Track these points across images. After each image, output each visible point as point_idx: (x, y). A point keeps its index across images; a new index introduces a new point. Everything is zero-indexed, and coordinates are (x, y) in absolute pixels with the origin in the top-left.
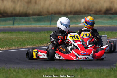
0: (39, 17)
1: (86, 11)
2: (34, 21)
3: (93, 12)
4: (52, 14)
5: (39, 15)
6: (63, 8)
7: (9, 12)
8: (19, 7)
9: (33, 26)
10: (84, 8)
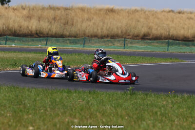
0: (75, 38)
1: (123, 35)
2: (70, 43)
3: (130, 37)
4: (88, 37)
5: (75, 37)
6: (100, 31)
7: (45, 33)
8: (55, 28)
9: (65, 48)
10: (121, 32)
